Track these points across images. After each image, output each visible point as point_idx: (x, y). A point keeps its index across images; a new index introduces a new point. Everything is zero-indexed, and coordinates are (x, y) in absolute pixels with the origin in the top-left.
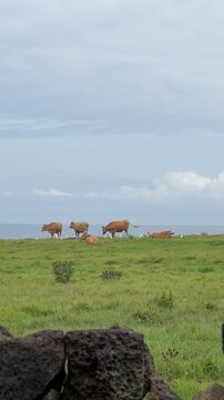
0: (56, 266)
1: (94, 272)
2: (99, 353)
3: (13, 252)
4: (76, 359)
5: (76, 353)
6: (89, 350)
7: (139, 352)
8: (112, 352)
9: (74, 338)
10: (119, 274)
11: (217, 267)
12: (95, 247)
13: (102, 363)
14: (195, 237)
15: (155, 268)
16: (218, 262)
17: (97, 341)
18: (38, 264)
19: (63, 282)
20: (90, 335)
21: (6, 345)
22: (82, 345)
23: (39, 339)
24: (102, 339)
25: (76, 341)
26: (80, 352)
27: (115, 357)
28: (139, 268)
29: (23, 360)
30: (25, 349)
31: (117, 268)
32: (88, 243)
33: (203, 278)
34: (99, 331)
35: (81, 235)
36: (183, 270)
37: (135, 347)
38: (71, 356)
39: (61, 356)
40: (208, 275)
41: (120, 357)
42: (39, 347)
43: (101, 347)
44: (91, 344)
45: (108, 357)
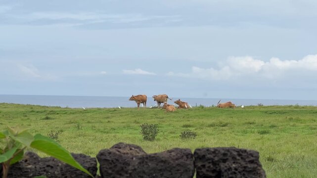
0: (144, 127)
1: (174, 133)
2: (223, 166)
3: (108, 118)
4: (204, 170)
5: (204, 166)
6: (214, 163)
7: (256, 166)
8: (234, 165)
9: (201, 153)
10: (195, 135)
11: (272, 130)
12: (173, 114)
13: (225, 174)
14: (254, 107)
15: (222, 130)
16: (273, 126)
17: (221, 157)
18: (129, 127)
19: (150, 140)
20: (215, 151)
21: (147, 158)
22: (209, 159)
23: (173, 154)
24: (225, 155)
25: (204, 156)
26: (207, 165)
27: (236, 169)
28: (210, 130)
29: (161, 170)
30: (162, 161)
31: (192, 129)
32: (168, 111)
33: (262, 138)
34: (223, 149)
35: (162, 105)
36: (245, 132)
37: (252, 162)
38: (199, 168)
39: (192, 167)
40: (266, 136)
41: (240, 169)
42: (173, 159)
43: (224, 161)
44: (216, 159)
45: (230, 169)
